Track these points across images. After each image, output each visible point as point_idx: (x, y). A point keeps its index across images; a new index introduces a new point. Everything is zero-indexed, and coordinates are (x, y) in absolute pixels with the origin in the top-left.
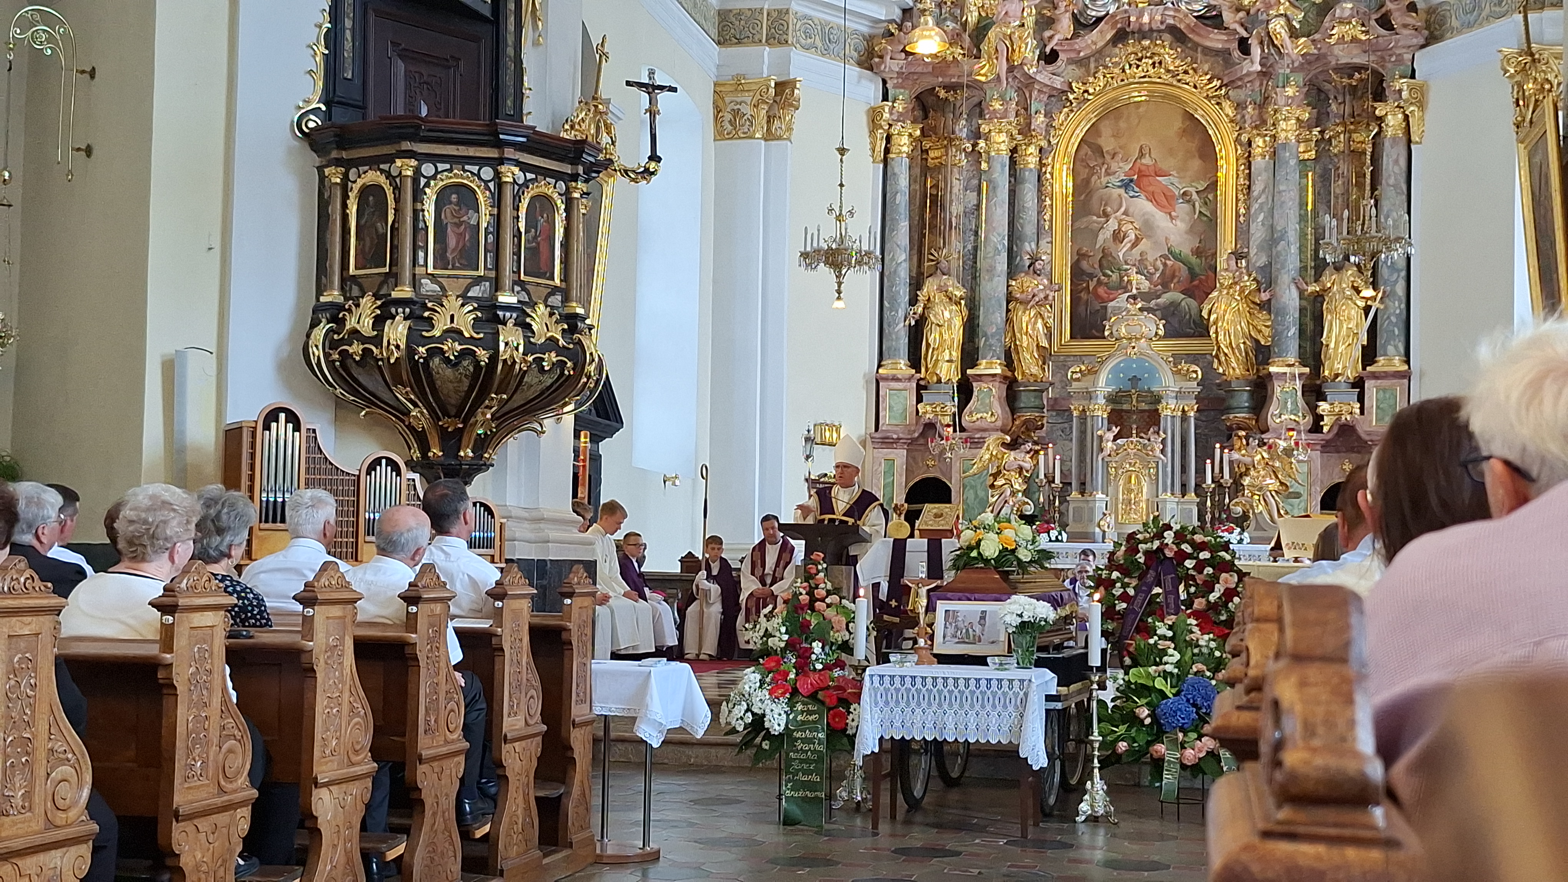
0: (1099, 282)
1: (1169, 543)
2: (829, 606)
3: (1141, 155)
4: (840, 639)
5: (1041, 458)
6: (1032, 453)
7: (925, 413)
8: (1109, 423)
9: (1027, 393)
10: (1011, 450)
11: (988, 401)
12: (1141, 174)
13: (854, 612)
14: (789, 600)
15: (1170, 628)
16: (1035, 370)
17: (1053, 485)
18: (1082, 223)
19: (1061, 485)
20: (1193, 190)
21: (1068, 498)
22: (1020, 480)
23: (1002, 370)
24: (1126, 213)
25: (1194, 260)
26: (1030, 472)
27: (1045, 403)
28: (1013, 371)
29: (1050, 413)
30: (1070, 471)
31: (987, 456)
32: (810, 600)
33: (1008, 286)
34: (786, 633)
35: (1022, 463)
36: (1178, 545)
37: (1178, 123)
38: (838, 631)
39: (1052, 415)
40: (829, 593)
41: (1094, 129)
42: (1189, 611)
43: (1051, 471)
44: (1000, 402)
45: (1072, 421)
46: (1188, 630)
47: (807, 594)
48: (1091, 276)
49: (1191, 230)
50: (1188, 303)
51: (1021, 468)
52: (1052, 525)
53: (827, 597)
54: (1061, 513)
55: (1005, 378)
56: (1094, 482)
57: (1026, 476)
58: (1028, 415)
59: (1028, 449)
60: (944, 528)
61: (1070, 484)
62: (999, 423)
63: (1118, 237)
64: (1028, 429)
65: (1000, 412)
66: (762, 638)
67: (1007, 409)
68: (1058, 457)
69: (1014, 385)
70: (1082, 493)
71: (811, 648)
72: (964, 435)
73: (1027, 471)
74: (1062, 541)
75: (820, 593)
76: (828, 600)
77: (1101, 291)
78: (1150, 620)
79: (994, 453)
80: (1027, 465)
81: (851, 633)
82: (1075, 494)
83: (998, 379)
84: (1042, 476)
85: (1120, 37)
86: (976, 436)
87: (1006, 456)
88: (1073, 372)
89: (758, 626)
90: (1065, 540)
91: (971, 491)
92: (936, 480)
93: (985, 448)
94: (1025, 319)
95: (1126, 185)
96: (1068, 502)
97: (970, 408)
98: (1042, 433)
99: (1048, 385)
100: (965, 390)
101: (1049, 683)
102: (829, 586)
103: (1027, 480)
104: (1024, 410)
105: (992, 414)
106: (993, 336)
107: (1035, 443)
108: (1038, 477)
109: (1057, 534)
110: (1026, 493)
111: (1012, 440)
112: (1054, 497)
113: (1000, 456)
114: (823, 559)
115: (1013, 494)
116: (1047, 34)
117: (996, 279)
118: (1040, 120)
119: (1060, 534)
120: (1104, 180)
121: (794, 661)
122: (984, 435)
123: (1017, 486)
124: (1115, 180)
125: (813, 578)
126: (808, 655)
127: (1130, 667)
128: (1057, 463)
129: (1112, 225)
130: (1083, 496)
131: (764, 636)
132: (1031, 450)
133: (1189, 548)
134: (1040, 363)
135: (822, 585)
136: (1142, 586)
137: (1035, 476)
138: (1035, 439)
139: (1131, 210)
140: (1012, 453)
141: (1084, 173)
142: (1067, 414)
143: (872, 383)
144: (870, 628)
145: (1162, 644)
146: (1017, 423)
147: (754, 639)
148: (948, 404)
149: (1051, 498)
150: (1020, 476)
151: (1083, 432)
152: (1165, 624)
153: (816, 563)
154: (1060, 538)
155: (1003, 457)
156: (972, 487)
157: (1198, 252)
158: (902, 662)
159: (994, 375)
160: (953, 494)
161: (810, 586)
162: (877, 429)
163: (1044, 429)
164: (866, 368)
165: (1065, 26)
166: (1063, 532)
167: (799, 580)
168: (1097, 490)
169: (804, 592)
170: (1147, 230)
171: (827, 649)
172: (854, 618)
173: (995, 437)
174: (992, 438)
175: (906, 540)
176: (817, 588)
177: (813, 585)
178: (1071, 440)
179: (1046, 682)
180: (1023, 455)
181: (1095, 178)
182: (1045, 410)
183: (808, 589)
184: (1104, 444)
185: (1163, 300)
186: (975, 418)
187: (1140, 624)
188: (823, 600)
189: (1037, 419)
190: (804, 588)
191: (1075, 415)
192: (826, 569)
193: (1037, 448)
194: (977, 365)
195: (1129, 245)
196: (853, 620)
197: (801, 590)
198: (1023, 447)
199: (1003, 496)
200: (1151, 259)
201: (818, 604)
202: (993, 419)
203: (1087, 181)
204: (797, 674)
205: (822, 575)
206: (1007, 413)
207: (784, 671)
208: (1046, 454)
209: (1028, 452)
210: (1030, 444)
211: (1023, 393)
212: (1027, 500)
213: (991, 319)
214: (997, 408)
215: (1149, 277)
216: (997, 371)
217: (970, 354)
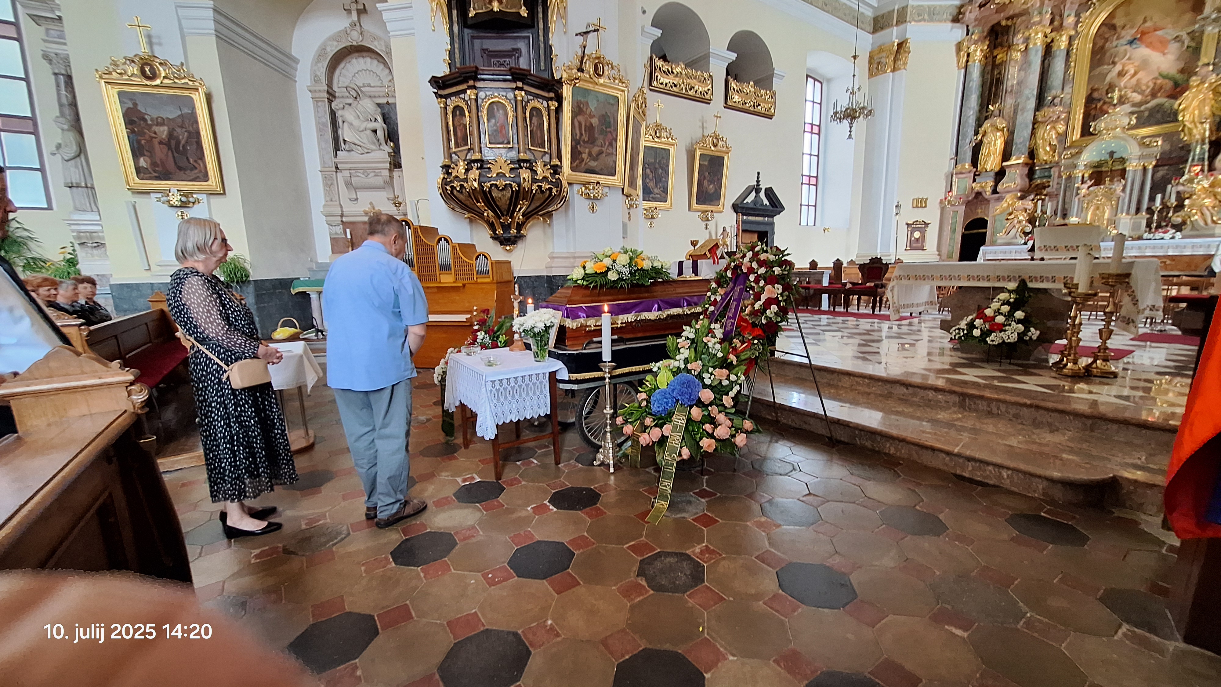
0: (1105, 102)
3: (1145, 21)
7: (976, 187)
10: (1021, 200)
11: (1014, 177)
12: (1142, 33)
16: (1046, 157)
18: (1096, 72)
20: (1183, 34)
22: (1025, 215)
23: (1026, 160)
24: (1129, 59)
25: (1176, 75)
27: (1053, 174)
28: (1033, 160)
31: (1006, 205)
33: (1035, 116)
35: (1026, 206)
41: (1111, 16)
44: (1022, 177)
48: (1099, 100)
49: (1179, 58)
50: (1166, 103)
51: (1026, 209)
55: (1028, 164)
56: (1072, 212)
57: (1029, 213)
58: (1039, 181)
59: (1032, 198)
63: (1121, 74)
64: (1039, 189)
65: (1021, 181)
67: (1027, 179)
72: (997, 195)
77: (1105, 107)
79: (1011, 203)
80: (1030, 207)
83: (1022, 165)
87: (1016, 203)
92: (981, 219)
94: (1044, 131)
95: (1131, 43)
97: (1003, 182)
98: (1052, 189)
100: (1000, 174)
103: (1030, 215)
104: (1039, 178)
105: (1015, 184)
106: (1021, 143)
111: (1022, 195)
115: (1019, 222)
117: (1025, 114)
118: (1070, 20)
120: (1114, 44)
123: (1022, 218)
124: (1124, 42)
129: (1118, 68)
132: (1035, 199)
134: (1051, 153)
138: (1045, 193)
139: (1133, 57)
141: (1100, 43)
146: (1032, 185)
148: (990, 181)
150: (1025, 213)
151: (1068, 187)
157: (1181, 70)
159: (1020, 163)
170: (1144, 65)
174: (1010, 195)
180: (1028, 202)
181: (1107, 44)
182: (1053, 177)
185: (1150, 103)
186: (1004, 186)
189: (1045, 183)
191: (1065, 177)
194: (1010, 160)
195: (1129, 77)
198: (1029, 198)
199: (1012, 224)
200: (1144, 81)
202: (1015, 186)
203: (1103, 47)
206: (1025, 182)
209: (1032, 200)
212: (1027, 225)
213: (1022, 135)
214: (1018, 181)
215: (1141, 93)
216: (1021, 161)
217: (1006, 155)
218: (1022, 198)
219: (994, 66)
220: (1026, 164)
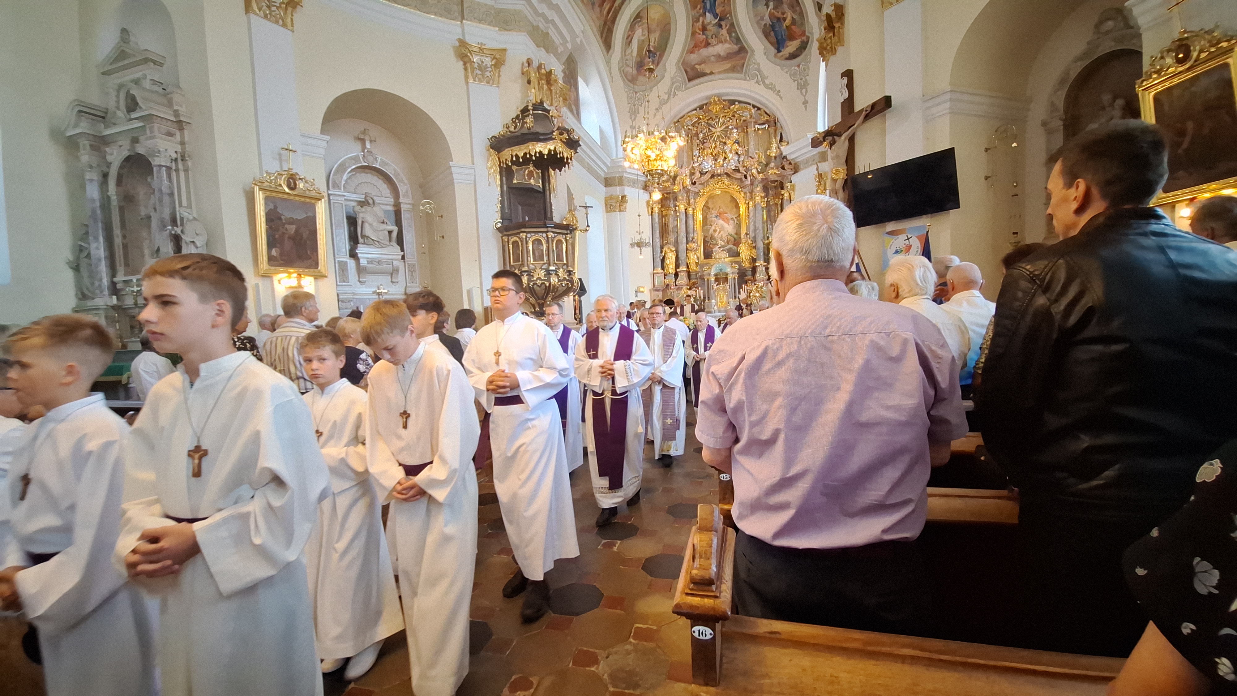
0: (711, 244)
3: (720, 209)
12: (720, 213)
16: (695, 268)
18: (705, 228)
20: (734, 217)
25: (735, 236)
28: (689, 269)
30: (705, 295)
31: (683, 292)
33: (686, 246)
37: (729, 199)
39: (700, 280)
41: (707, 202)
48: (708, 242)
49: (734, 228)
50: (734, 248)
51: (692, 295)
63: (715, 231)
64: (694, 284)
73: (694, 296)
77: (711, 246)
79: (685, 291)
80: (694, 294)
84: (698, 297)
85: (713, 176)
92: (670, 299)
93: (683, 290)
94: (691, 255)
98: (697, 285)
100: (676, 275)
103: (694, 298)
107: (696, 288)
113: (687, 292)
116: (693, 177)
118: (692, 201)
120: (710, 216)
122: (682, 287)
124: (713, 216)
129: (713, 228)
132: (695, 290)
134: (696, 266)
137: (696, 297)
140: (690, 291)
141: (705, 214)
142: (704, 280)
143: (652, 275)
146: (691, 283)
157: (736, 234)
162: (654, 287)
164: (650, 271)
165: (698, 175)
170: (722, 229)
173: (685, 287)
178: (705, 286)
180: (693, 291)
185: (728, 247)
189: (696, 282)
198: (692, 289)
200: (724, 236)
202: (684, 282)
210: (694, 288)
213: (682, 256)
214: (685, 279)
215: (723, 241)
216: (685, 269)
217: (677, 266)
218: (690, 289)
219: (663, 216)
220: (687, 271)
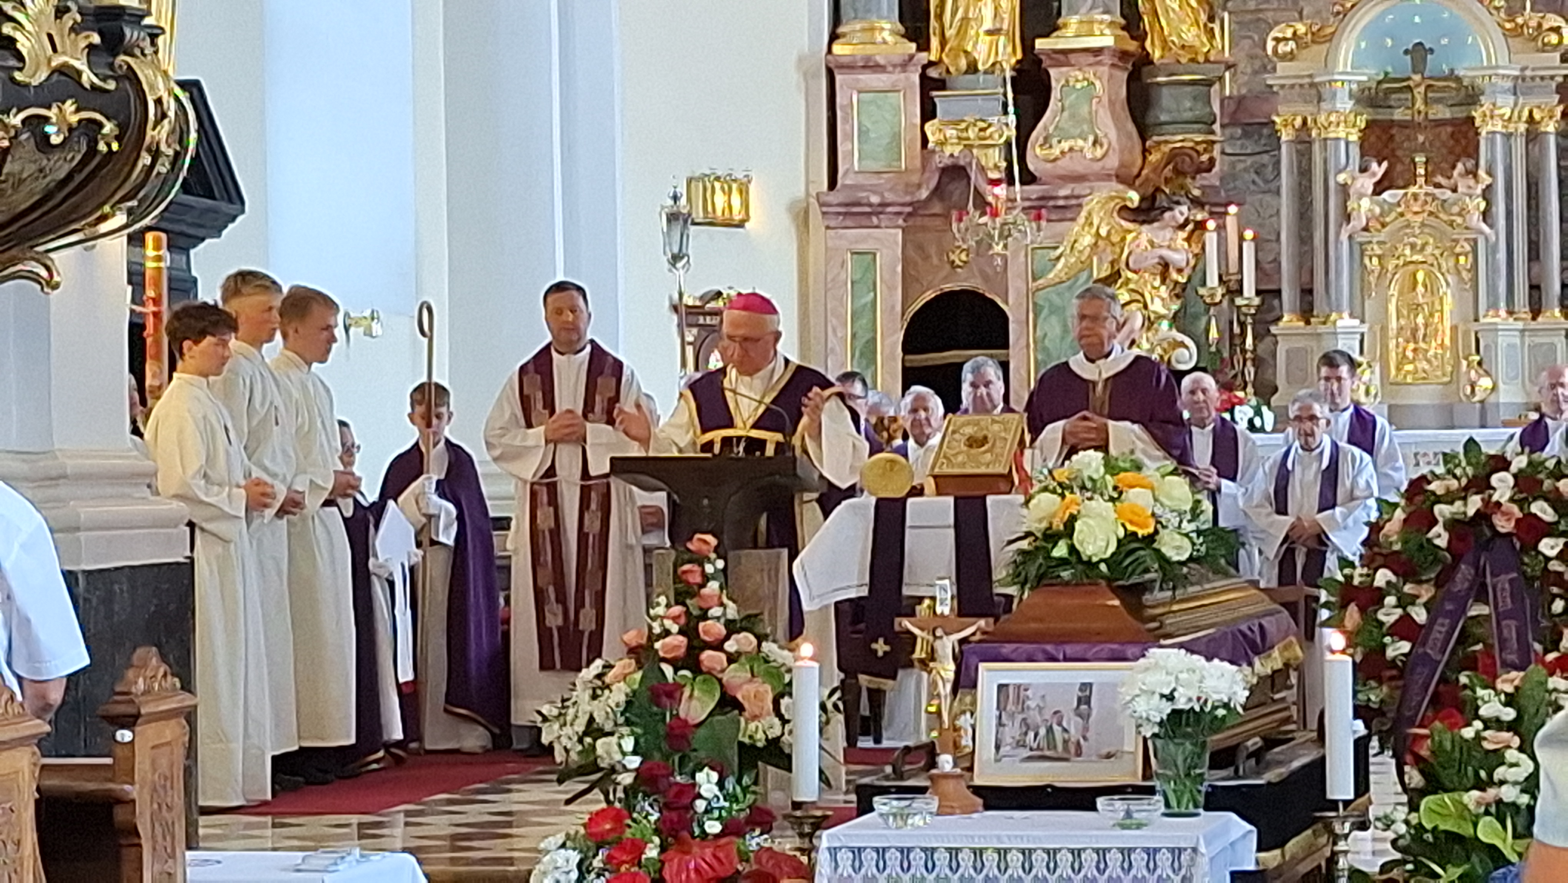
1: (1502, 501)
2: (732, 659)
4: (760, 735)
5: (1211, 239)
6: (1190, 227)
7: (942, 143)
8: (1362, 156)
9: (1174, 90)
10: (1143, 222)
11: (1084, 110)
13: (789, 671)
14: (640, 646)
15: (1510, 701)
16: (1191, 34)
17: (1239, 301)
19: (1257, 301)
21: (1274, 329)
22: (1164, 291)
23: (1117, 37)
26: (1187, 272)
27: (1216, 109)
28: (1140, 37)
29: (1228, 131)
30: (1277, 261)
31: (1087, 240)
32: (690, 647)
34: (635, 752)
35: (1165, 253)
36: (1522, 503)
38: (755, 717)
39: (1232, 137)
40: (732, 628)
42: (1551, 656)
43: (1233, 268)
44: (1113, 113)
45: (1279, 148)
46: (1550, 704)
47: (681, 632)
51: (1165, 266)
52: (1241, 394)
53: (727, 638)
54: (1257, 362)
55: (1124, 55)
56: (1333, 291)
57: (1176, 283)
58: (1178, 140)
59: (1181, 220)
60: (990, 470)
61: (1278, 293)
62: (1112, 162)
64: (1179, 172)
65: (1113, 134)
66: (580, 741)
67: (1131, 127)
68: (1249, 234)
69: (1145, 69)
70: (1306, 313)
71: (694, 785)
72: (1034, 190)
73: (1180, 271)
74: (1262, 430)
75: (712, 629)
76: (730, 646)
78: (1463, 679)
79: (1103, 232)
80: (1179, 257)
81: (784, 721)
82: (1289, 321)
83: (1106, 58)
84: (1213, 280)
86: (1063, 192)
87: (1129, 237)
88: (1277, 40)
89: (571, 712)
90: (1269, 427)
91: (1054, 319)
92: (973, 297)
93: (1081, 220)
96: (1275, 336)
97: (1046, 128)
98: (1212, 178)
99: (1223, 67)
100: (1033, 87)
101: (1239, 847)
102: (732, 611)
103: (1180, 292)
104: (1170, 128)
105: (1095, 143)
107: (1197, 203)
108: (1204, 284)
109: (1251, 413)
110: (1176, 320)
111: (1142, 200)
112: (1243, 325)
113: (1115, 238)
114: (716, 550)
115: (1150, 323)
119: (1258, 413)
121: (655, 816)
122: (1080, 188)
123: (1157, 306)
125: (693, 595)
126: (686, 801)
127: (1423, 793)
128: (1249, 250)
130: (1308, 323)
131: (586, 733)
132: (1187, 222)
133: (1550, 510)
134: (1203, 17)
135: (716, 611)
136: (1443, 599)
137: (1196, 280)
138: (1196, 192)
140: (1145, 228)
142: (1265, 131)
143: (815, 76)
144: (829, 706)
145: (1493, 739)
146: (1153, 158)
147: (564, 741)
148: (994, 120)
149: (1237, 330)
150: (1163, 282)
151: (1304, 173)
152: (1497, 694)
153: (700, 560)
154: (1257, 422)
155: (1123, 239)
156: (1055, 310)
158: (902, 816)
159: (1097, 52)
160: (1012, 326)
161: (688, 613)
162: (833, 183)
163: (1216, 169)
164: (804, 43)
166: (1264, 409)
167: (663, 600)
168: (1340, 312)
169: (675, 628)
171: (730, 784)
172: (790, 684)
173: (1105, 194)
174: (1096, 197)
175: (903, 501)
176: (704, 617)
177: (695, 612)
178: (1278, 193)
179: (1232, 844)
180: (1168, 233)
182: (1217, 127)
183: (683, 620)
184: (1351, 205)
186: (1056, 151)
187: (1442, 687)
188: (718, 646)
189: (1200, 148)
190: (675, 619)
191: (1284, 138)
192: (725, 570)
193: (1199, 217)
194: (1056, 28)
196: (786, 690)
197: (668, 623)
198: (1167, 215)
199: (1126, 329)
201: (707, 655)
202: (1099, 152)
204: (663, 849)
205: (713, 586)
206: (1130, 137)
207: (633, 842)
208: (1221, 228)
209: (1182, 227)
210: (1184, 209)
211: (1165, 91)
212: (1180, 337)
214: (1103, 128)
218: (1144, 213)
220: (1120, 57)
